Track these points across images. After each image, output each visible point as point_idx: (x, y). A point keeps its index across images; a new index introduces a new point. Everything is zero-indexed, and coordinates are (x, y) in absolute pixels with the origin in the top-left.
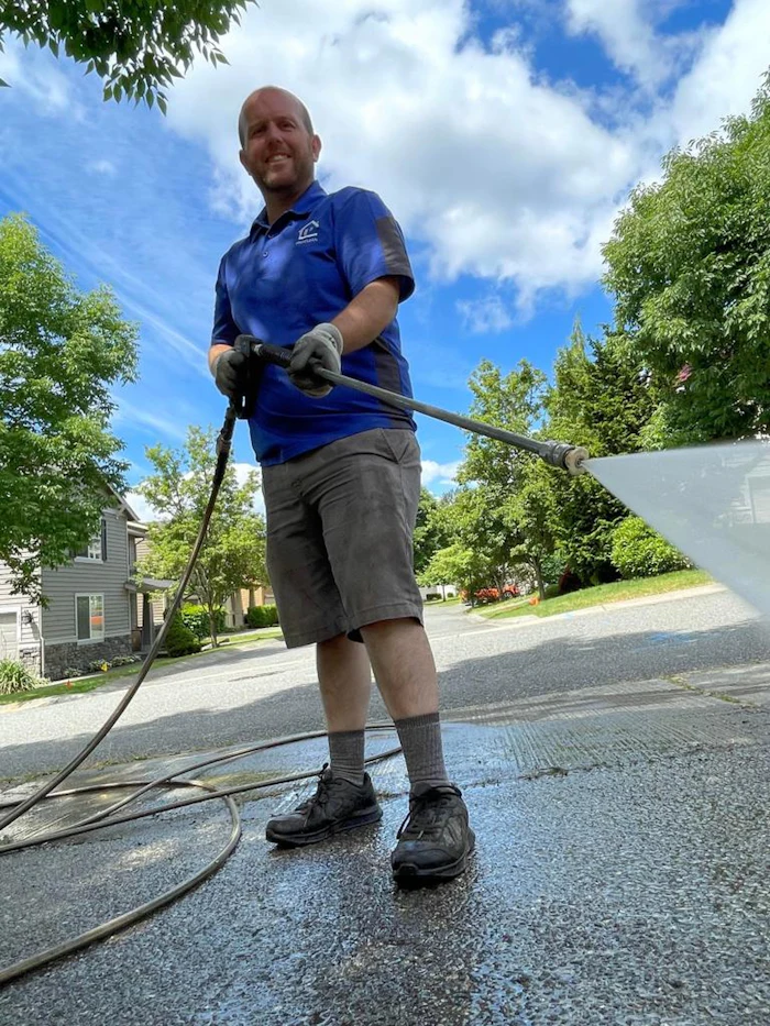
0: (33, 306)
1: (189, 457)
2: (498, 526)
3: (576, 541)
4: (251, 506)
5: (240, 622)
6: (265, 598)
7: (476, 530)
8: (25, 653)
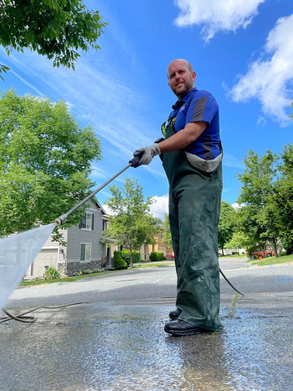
0: (64, 134)
1: (125, 190)
2: (254, 224)
3: (288, 232)
4: (149, 210)
5: (148, 258)
6: (159, 249)
7: (244, 225)
8: (60, 265)
